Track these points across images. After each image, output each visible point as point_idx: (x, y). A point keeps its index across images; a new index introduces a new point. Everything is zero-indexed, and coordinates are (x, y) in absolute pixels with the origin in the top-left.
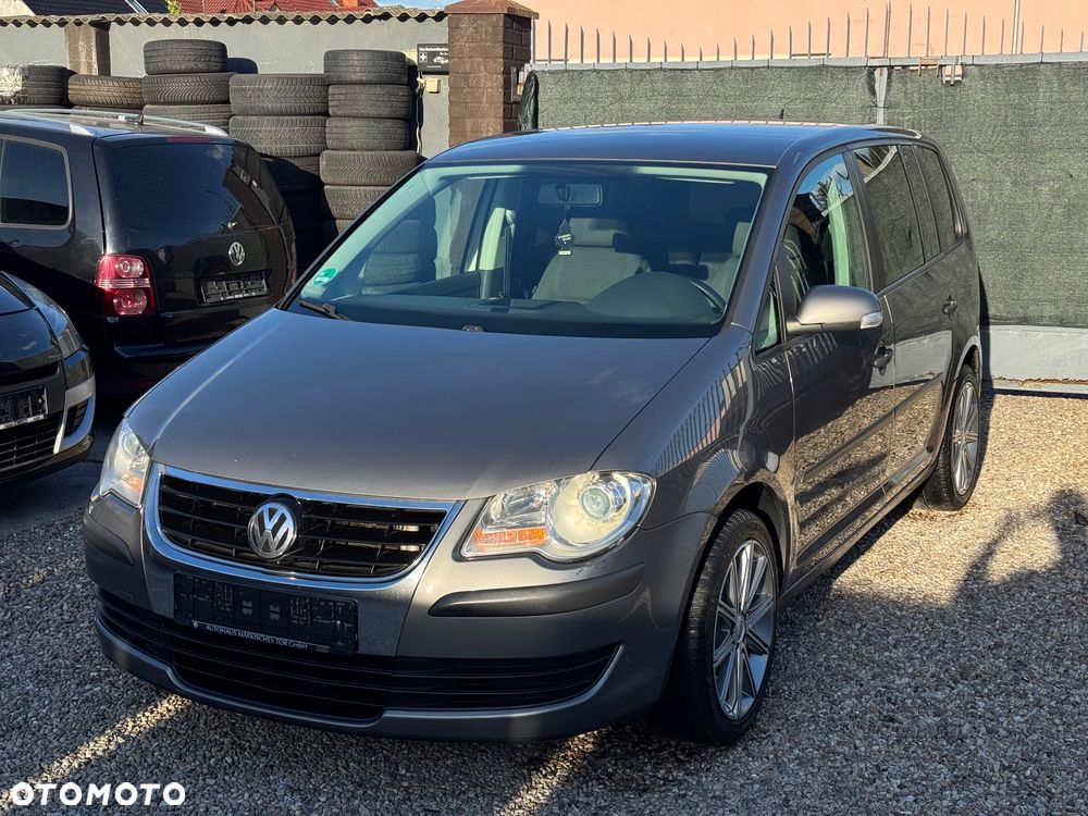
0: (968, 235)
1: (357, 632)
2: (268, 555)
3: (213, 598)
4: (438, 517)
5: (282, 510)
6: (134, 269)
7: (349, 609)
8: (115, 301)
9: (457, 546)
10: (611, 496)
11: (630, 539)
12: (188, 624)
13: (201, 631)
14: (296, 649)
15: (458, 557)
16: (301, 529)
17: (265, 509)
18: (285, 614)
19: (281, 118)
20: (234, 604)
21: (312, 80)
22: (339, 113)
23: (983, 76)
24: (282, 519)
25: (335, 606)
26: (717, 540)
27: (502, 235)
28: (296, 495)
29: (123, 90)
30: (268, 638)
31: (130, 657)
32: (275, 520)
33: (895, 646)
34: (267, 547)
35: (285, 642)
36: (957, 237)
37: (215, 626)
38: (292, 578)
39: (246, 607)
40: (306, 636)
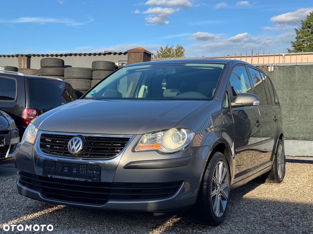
0: (279, 103)
1: (100, 175)
2: (74, 153)
3: (55, 168)
4: (128, 139)
5: (79, 139)
6: (34, 113)
7: (99, 168)
8: (27, 123)
9: (133, 147)
10: (181, 135)
11: (187, 148)
12: (47, 176)
13: (51, 178)
14: (81, 182)
15: (133, 151)
16: (84, 145)
17: (73, 139)
18: (78, 171)
19: (78, 79)
20: (62, 168)
21: (88, 69)
22: (95, 78)
23: (279, 69)
24: (79, 141)
25: (94, 167)
26: (212, 157)
27: (144, 93)
28: (84, 135)
29: (34, 72)
30: (72, 179)
31: (27, 191)
32: (76, 142)
33: (265, 208)
34: (73, 150)
35: (77, 179)
36: (276, 103)
37: (55, 176)
38: (81, 160)
39: (66, 169)
40: (84, 177)
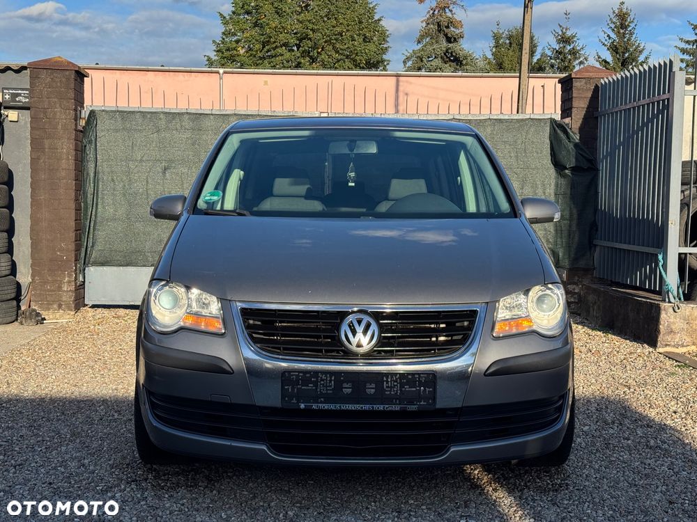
1: (436, 394)
2: (361, 350)
3: (316, 386)
5: (366, 318)
7: (431, 379)
9: (492, 330)
10: (556, 298)
12: (295, 407)
13: (308, 411)
14: (391, 412)
15: (492, 337)
17: (353, 319)
18: (379, 389)
20: (335, 386)
24: (369, 325)
25: (419, 377)
30: (366, 407)
32: (363, 325)
34: (359, 346)
35: (381, 408)
37: (320, 405)
39: (345, 388)
40: (396, 401)
